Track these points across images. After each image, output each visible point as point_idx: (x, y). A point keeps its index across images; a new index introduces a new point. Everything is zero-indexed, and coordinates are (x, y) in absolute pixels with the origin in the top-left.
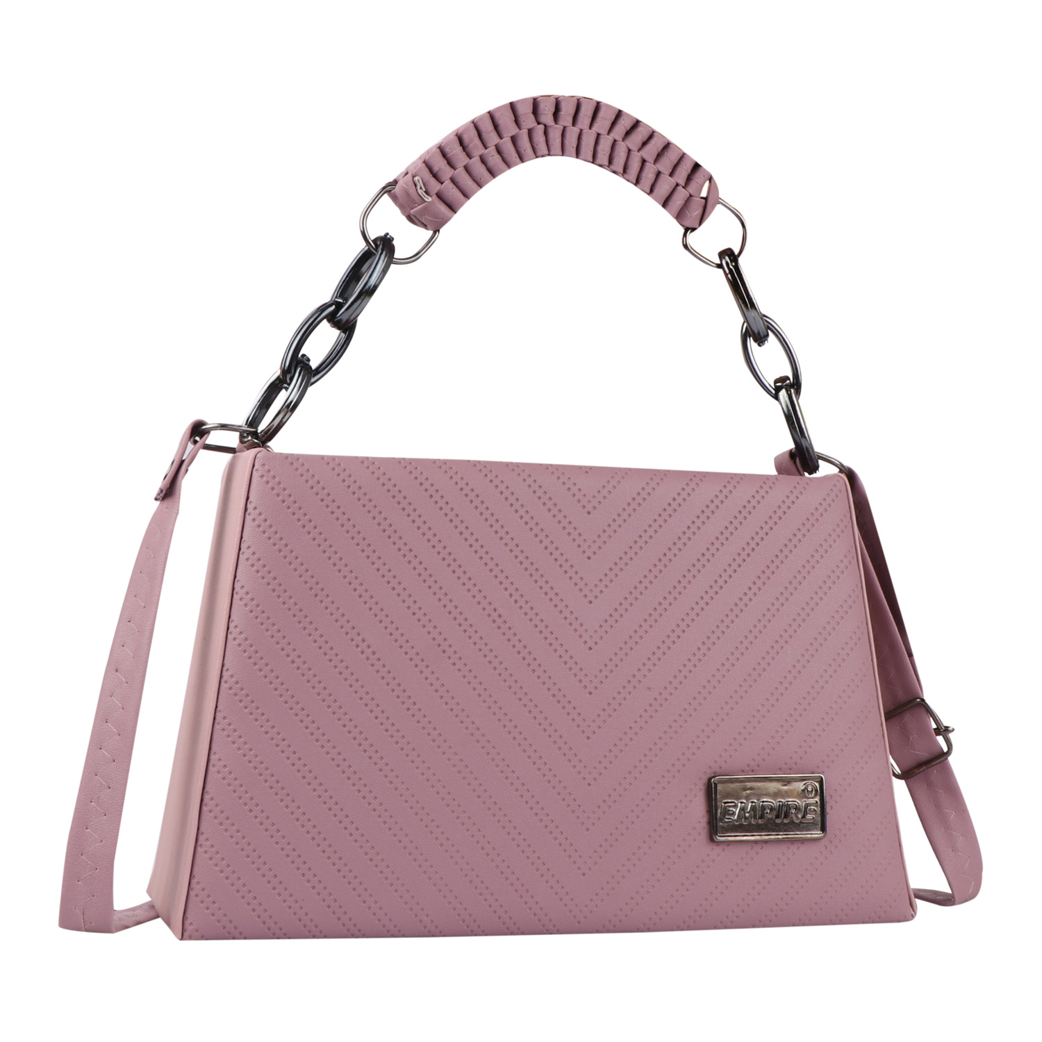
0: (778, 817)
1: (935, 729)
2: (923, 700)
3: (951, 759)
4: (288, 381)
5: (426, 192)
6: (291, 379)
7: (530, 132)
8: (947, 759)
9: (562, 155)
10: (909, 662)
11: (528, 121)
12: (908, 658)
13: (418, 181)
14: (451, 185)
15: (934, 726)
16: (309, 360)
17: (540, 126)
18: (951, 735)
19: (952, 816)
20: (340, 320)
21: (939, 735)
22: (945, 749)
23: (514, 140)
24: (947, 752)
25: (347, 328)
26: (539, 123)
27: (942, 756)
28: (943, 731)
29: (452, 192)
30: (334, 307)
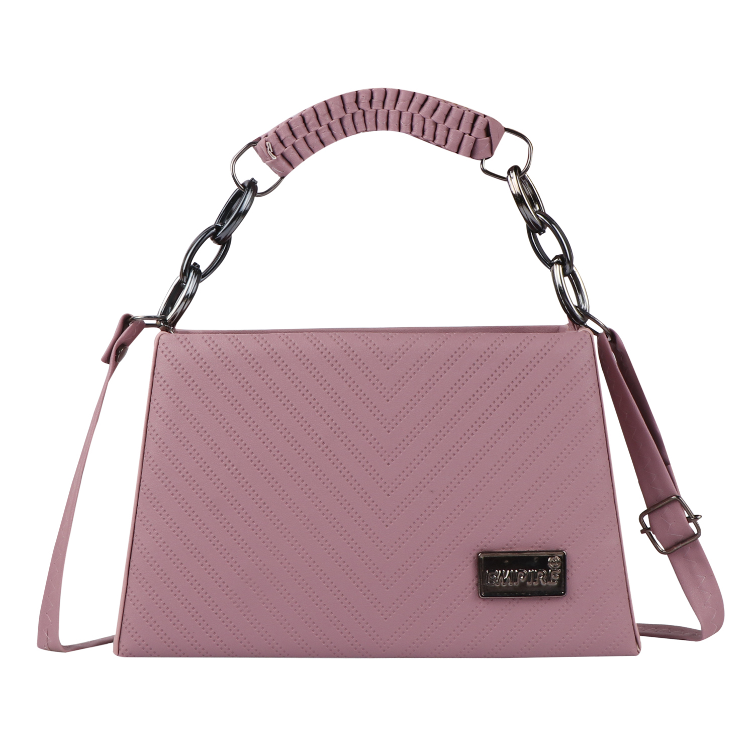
0: (528, 580)
1: (687, 518)
2: (678, 497)
3: (700, 539)
4: (185, 282)
5: (273, 153)
6: (187, 280)
7: (353, 115)
8: (697, 539)
9: (376, 130)
10: (666, 470)
11: (351, 108)
12: (665, 467)
13: (269, 145)
14: (292, 150)
15: (687, 516)
16: (199, 266)
17: (359, 111)
18: (699, 522)
19: (703, 580)
20: (220, 238)
21: (691, 522)
22: (696, 532)
23: (341, 120)
24: (697, 534)
25: (225, 243)
26: (359, 109)
27: (693, 537)
28: (694, 518)
29: (292, 155)
30: (215, 229)
